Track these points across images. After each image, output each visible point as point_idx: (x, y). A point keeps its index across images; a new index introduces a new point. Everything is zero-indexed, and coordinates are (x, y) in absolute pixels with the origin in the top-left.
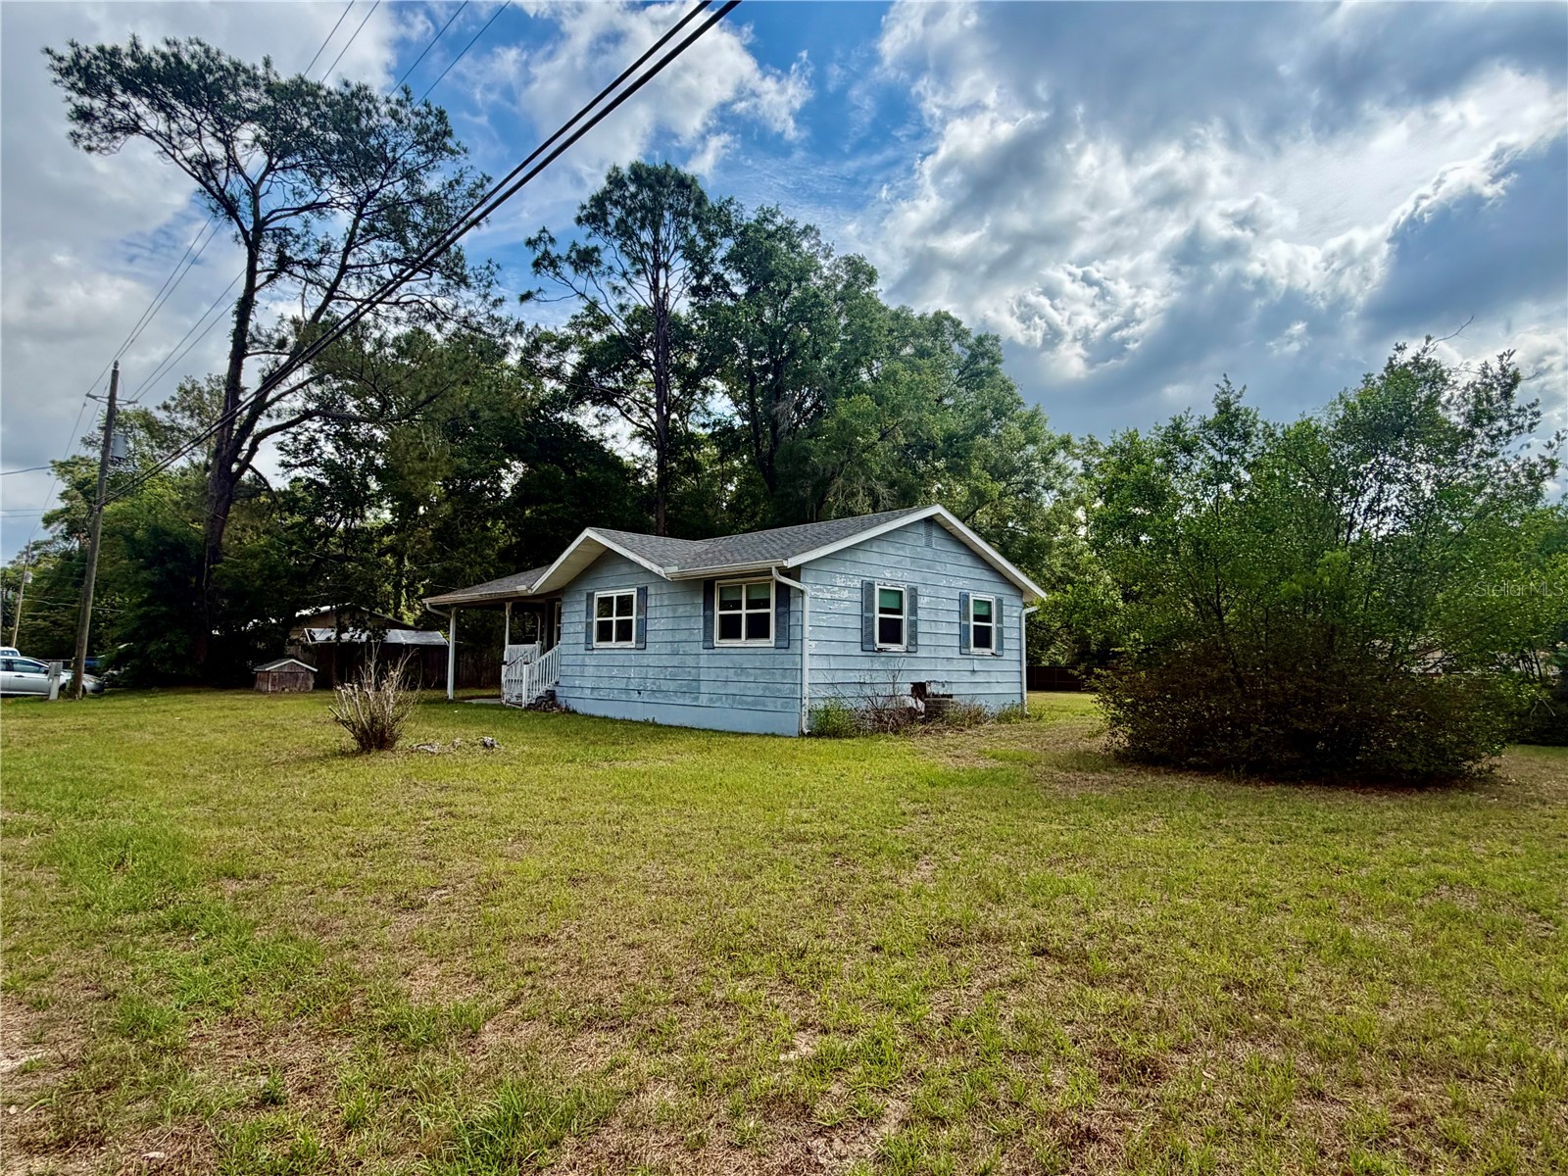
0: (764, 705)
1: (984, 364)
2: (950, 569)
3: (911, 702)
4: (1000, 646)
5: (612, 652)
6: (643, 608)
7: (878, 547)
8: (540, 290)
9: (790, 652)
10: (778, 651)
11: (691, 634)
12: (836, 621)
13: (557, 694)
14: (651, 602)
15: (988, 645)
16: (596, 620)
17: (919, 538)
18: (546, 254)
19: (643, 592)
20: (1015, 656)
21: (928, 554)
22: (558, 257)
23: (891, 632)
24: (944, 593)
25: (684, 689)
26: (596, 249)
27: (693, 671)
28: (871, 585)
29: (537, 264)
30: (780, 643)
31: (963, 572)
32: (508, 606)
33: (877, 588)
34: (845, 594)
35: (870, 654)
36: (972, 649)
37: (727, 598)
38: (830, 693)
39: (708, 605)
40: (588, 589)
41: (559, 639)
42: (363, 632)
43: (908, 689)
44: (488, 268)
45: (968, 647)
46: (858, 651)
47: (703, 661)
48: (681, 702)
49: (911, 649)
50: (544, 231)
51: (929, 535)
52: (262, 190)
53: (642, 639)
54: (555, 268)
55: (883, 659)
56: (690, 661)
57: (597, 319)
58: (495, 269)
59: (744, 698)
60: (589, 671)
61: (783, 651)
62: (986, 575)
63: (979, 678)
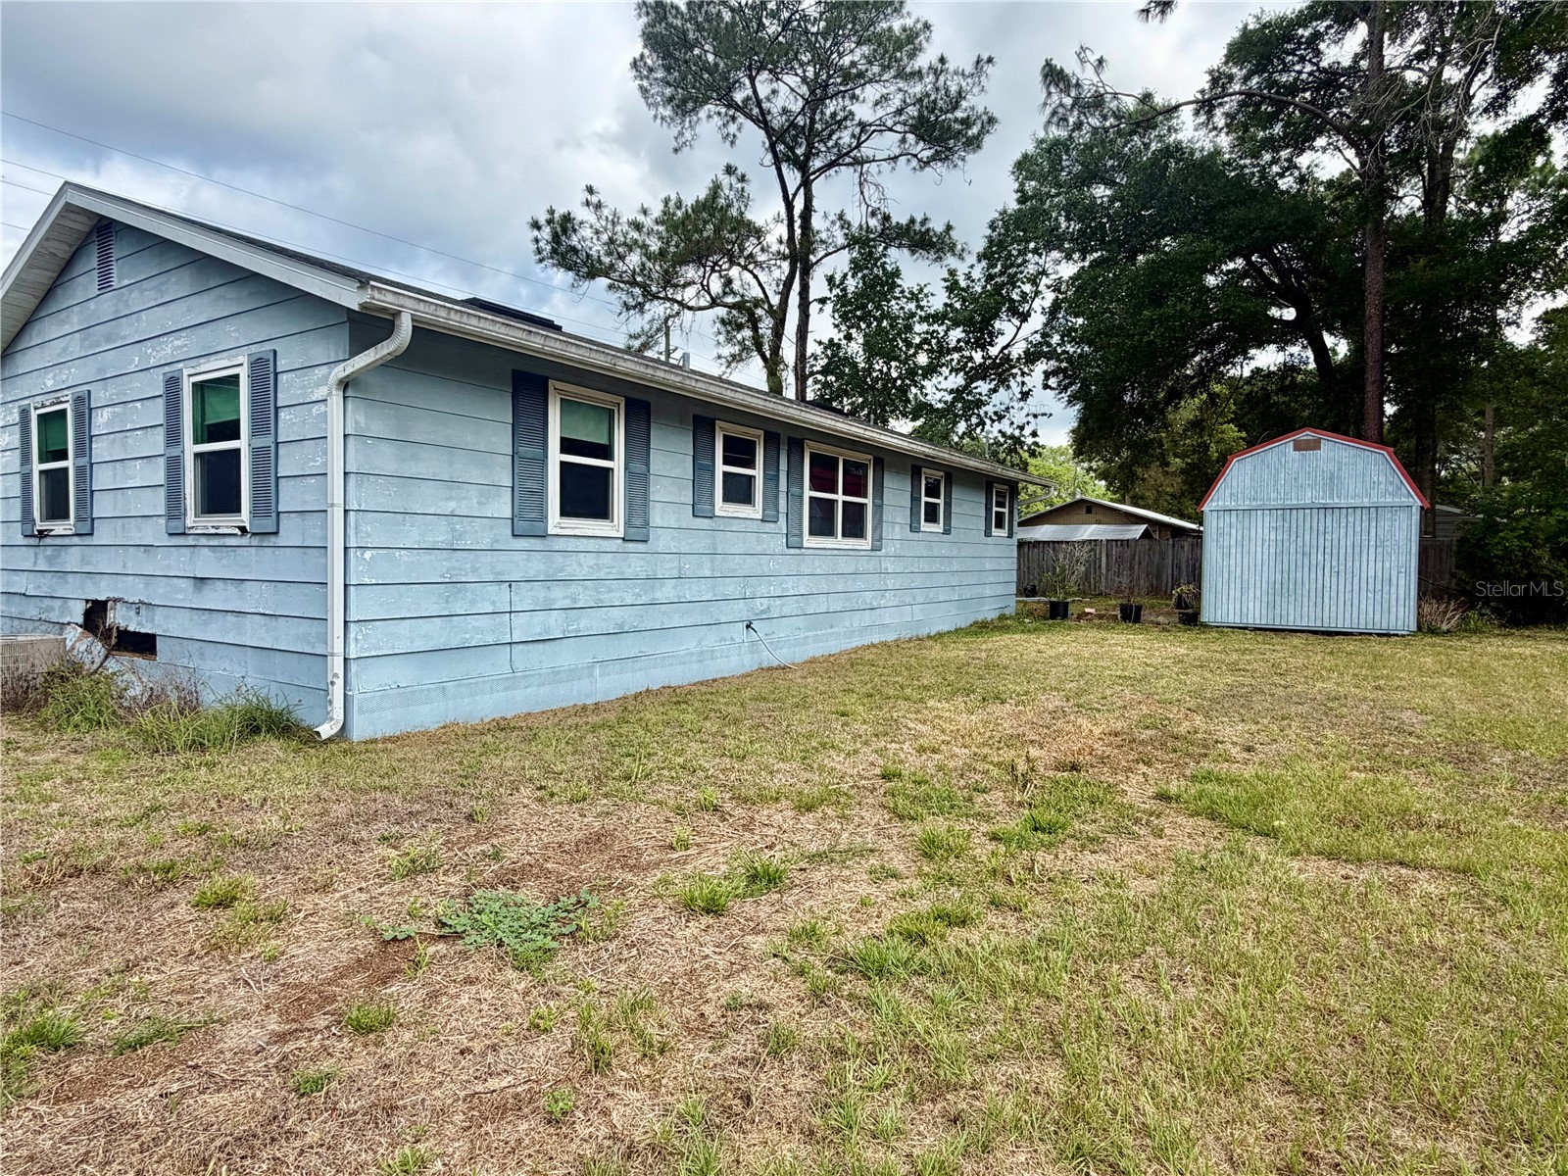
2: (149, 323)
4: (267, 506)
17: (88, 281)
28: (27, 414)
33: (34, 415)
35: (32, 541)
36: (191, 518)
43: (79, 612)
45: (183, 517)
49: (81, 528)
51: (106, 263)
55: (49, 551)
63: (212, 598)
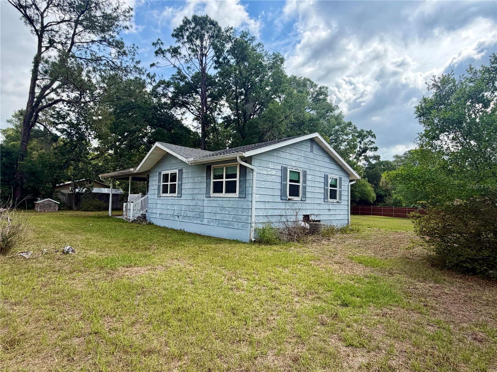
0: (233, 225)
1: (322, 97)
2: (321, 163)
3: (303, 224)
4: (340, 199)
5: (168, 198)
6: (181, 179)
7: (290, 151)
8: (158, 63)
9: (246, 200)
10: (240, 199)
11: (201, 191)
12: (269, 185)
13: (147, 216)
14: (184, 176)
15: (335, 198)
16: (162, 184)
17: (307, 148)
18: (160, 49)
19: (181, 171)
20: (346, 203)
21: (311, 155)
22: (165, 50)
23: (294, 191)
24: (318, 174)
25: (197, 216)
26: (179, 47)
27: (201, 208)
28: (286, 169)
29: (157, 53)
30: (241, 196)
31: (326, 165)
32: (130, 178)
33: (289, 170)
34: (274, 172)
35: (285, 201)
36: (329, 199)
37: (217, 174)
38: (265, 220)
39: (208, 177)
40: (159, 170)
41: (148, 191)
42: (84, 188)
43: (301, 218)
44: (133, 48)
45: (328, 199)
46: (279, 200)
47: (206, 203)
48: (195, 222)
49: (303, 199)
50: (159, 40)
51: (312, 147)
52: (45, 15)
53: (180, 193)
54: (163, 54)
55: (290, 204)
56: (200, 203)
57: (181, 76)
58: (136, 48)
59: (224, 222)
60: (159, 206)
61: (242, 199)
62: (335, 167)
63: (331, 213)
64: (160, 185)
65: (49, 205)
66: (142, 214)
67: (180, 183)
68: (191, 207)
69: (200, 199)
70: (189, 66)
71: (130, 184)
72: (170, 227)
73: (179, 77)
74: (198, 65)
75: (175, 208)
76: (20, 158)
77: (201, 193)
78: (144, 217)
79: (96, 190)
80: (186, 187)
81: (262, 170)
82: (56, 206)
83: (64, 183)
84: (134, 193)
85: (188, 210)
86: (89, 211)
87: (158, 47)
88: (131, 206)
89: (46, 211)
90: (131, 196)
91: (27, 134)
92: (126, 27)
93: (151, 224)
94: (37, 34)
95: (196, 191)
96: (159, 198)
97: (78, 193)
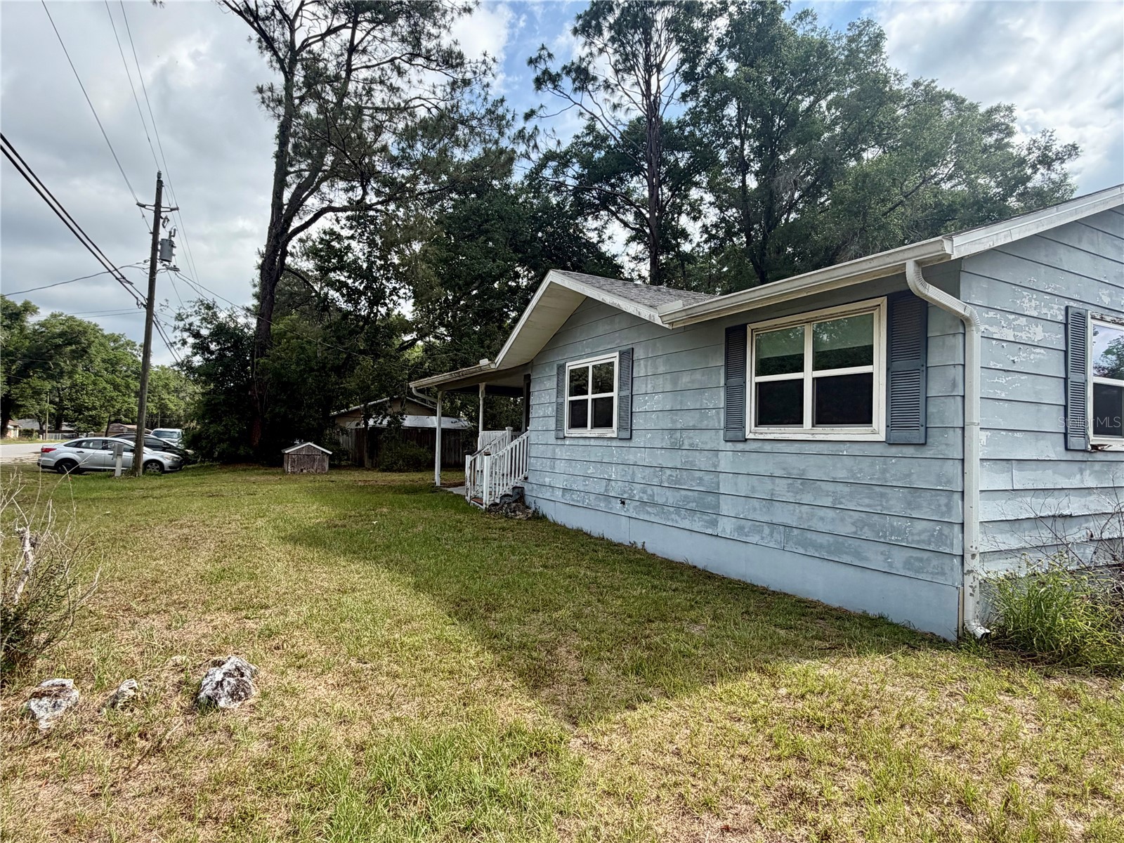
0: (857, 554)
5: (587, 442)
6: (628, 379)
7: (1092, 243)
8: (542, 106)
9: (929, 452)
10: (894, 450)
11: (704, 417)
12: (1024, 388)
13: (527, 492)
14: (640, 370)
16: (568, 399)
18: (546, 72)
19: (627, 357)
22: (557, 72)
25: (693, 505)
27: (707, 478)
28: (1081, 318)
29: (538, 81)
30: (903, 435)
32: (482, 387)
33: (1091, 324)
34: (1038, 334)
35: (1079, 456)
37: (773, 353)
39: (734, 367)
40: (559, 360)
41: (527, 424)
42: (384, 417)
44: (484, 62)
46: (1052, 449)
47: (725, 462)
48: (686, 524)
50: (543, 48)
53: (628, 427)
54: (554, 82)
55: (1097, 467)
56: (702, 461)
57: (597, 136)
59: (811, 535)
60: (561, 466)
64: (562, 404)
65: (310, 458)
66: (514, 488)
67: (627, 393)
68: (668, 472)
69: (701, 446)
70: (615, 100)
71: (481, 402)
72: (595, 533)
73: (588, 139)
74: (638, 98)
75: (613, 473)
76: (258, 353)
77: (704, 424)
78: (518, 497)
79: (409, 421)
80: (646, 408)
81: (998, 323)
82: (324, 461)
83: (348, 407)
84: (495, 428)
85: (656, 481)
86: (395, 471)
87: (542, 66)
88: (485, 463)
89: (305, 471)
90: (484, 437)
91: (268, 297)
92: (465, 10)
93: (538, 517)
94: (282, 68)
95: (689, 420)
96: (560, 442)
97: (373, 428)
